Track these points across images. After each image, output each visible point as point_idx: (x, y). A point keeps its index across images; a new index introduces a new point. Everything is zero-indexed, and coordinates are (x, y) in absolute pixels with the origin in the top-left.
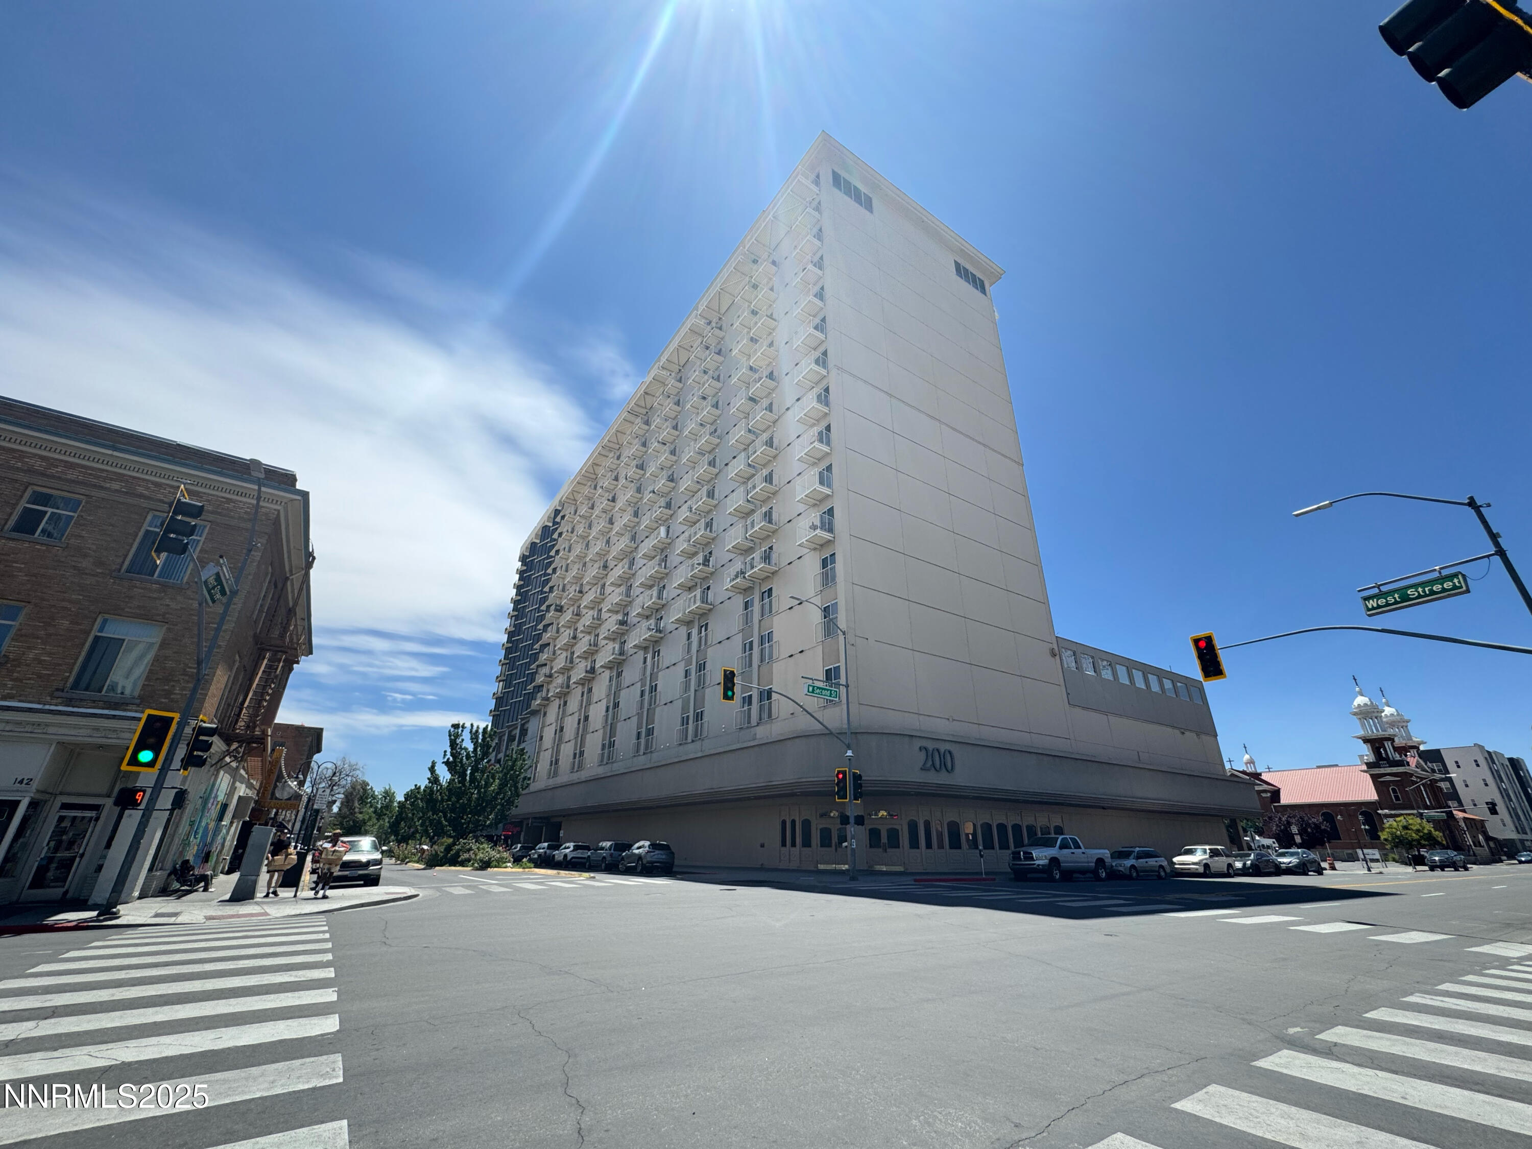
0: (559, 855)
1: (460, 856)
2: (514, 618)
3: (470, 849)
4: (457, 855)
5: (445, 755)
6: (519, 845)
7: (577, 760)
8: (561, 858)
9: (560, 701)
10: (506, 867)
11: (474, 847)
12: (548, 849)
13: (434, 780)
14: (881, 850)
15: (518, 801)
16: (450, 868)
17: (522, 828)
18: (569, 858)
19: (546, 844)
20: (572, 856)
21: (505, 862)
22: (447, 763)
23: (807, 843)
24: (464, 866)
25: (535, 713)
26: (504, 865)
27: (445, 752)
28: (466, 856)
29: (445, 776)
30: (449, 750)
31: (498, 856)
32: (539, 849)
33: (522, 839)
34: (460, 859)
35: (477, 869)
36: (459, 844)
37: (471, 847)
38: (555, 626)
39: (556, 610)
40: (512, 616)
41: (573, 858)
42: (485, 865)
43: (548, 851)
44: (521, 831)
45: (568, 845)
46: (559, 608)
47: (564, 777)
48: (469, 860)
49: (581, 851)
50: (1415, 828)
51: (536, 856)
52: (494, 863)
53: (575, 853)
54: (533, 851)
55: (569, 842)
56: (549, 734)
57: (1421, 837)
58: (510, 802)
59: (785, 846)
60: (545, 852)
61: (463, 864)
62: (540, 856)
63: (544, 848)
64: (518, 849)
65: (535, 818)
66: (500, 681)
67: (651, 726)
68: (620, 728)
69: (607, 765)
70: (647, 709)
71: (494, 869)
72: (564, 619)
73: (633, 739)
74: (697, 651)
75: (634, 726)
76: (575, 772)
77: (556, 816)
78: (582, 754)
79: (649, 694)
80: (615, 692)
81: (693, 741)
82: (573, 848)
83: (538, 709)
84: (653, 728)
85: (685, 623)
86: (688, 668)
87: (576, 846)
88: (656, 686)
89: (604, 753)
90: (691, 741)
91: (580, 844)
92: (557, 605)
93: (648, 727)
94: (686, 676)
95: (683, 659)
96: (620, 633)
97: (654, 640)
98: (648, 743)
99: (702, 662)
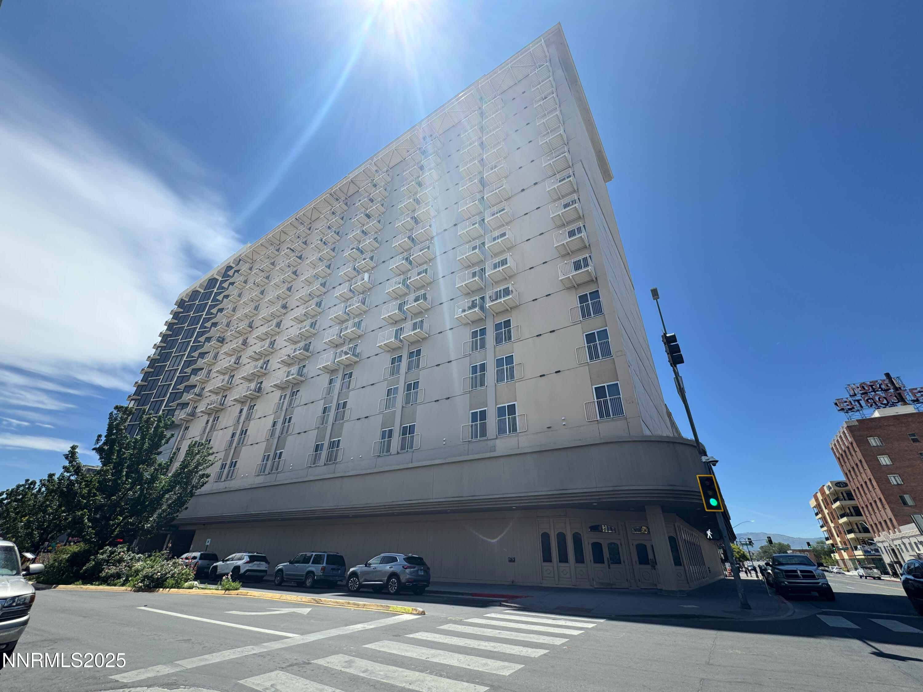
0: (224, 567)
1: (102, 570)
2: (160, 349)
3: (121, 561)
4: (98, 567)
7: (226, 470)
8: (229, 571)
9: (209, 418)
10: (191, 588)
11: (126, 557)
12: (200, 559)
14: (649, 567)
15: (191, 503)
18: (242, 571)
20: (247, 568)
21: (185, 580)
23: (580, 559)
26: (186, 585)
28: (113, 570)
31: (174, 571)
35: (139, 590)
36: (102, 552)
37: (122, 558)
40: (158, 347)
41: (247, 571)
42: (154, 584)
43: (203, 562)
45: (238, 555)
48: (121, 576)
49: (258, 563)
50: (737, 551)
52: (171, 581)
53: (250, 564)
57: (740, 556)
58: (180, 503)
59: (550, 561)
66: (132, 400)
67: (337, 439)
68: (290, 440)
69: (269, 473)
70: (331, 424)
71: (172, 589)
72: (226, 348)
73: (311, 451)
74: (406, 373)
75: (311, 439)
76: (223, 480)
77: (194, 524)
78: (234, 464)
79: (335, 411)
80: (287, 409)
81: (398, 453)
82: (246, 559)
83: (179, 424)
84: (339, 440)
85: (390, 349)
86: (392, 387)
87: (250, 557)
88: (345, 403)
89: (266, 464)
90: (396, 453)
91: (255, 554)
92: (219, 337)
93: (332, 440)
94: (389, 394)
95: (385, 380)
96: (300, 358)
97: (347, 364)
98: (331, 455)
99: (413, 382)
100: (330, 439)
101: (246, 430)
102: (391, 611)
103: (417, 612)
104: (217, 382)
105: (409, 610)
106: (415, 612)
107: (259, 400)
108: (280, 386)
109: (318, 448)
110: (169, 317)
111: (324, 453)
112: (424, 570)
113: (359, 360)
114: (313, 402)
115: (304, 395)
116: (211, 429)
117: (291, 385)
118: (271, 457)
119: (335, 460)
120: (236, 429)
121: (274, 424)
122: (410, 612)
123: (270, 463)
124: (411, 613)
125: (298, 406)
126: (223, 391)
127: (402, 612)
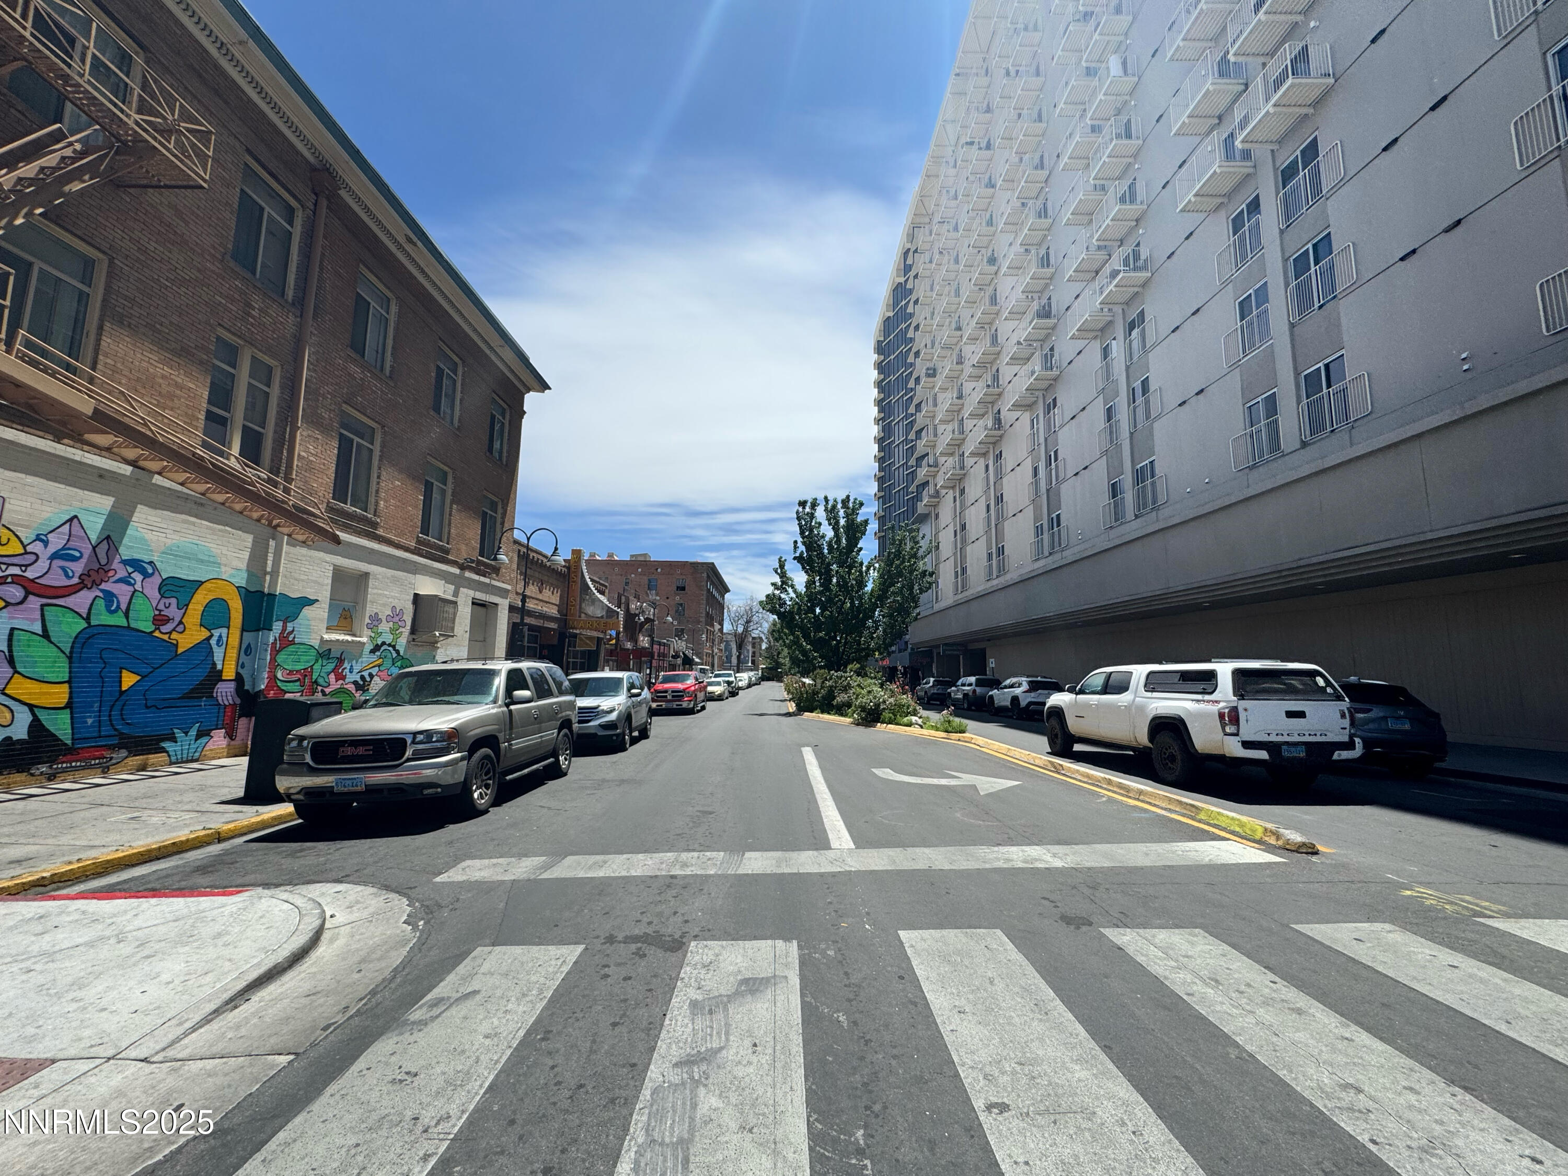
0: (1001, 697)
1: (834, 698)
3: (847, 688)
4: (832, 695)
5: (796, 547)
6: (932, 679)
7: (994, 562)
8: (1007, 703)
9: (954, 493)
10: (910, 725)
11: (853, 684)
12: (976, 686)
13: (785, 582)
16: (826, 716)
17: (932, 658)
18: (1023, 703)
19: (972, 679)
20: (1029, 700)
21: (907, 714)
22: (799, 559)
24: (842, 715)
25: (923, 518)
26: (905, 720)
27: (796, 542)
29: (800, 578)
30: (800, 540)
31: (892, 700)
32: (963, 685)
33: (934, 671)
34: (835, 703)
36: (831, 679)
37: (849, 683)
38: (931, 428)
39: (928, 375)
41: (1030, 703)
42: (871, 717)
43: (978, 690)
44: (933, 662)
45: (1015, 680)
46: (931, 372)
47: (978, 583)
48: (849, 705)
49: (1045, 691)
51: (960, 696)
52: (887, 715)
53: (1033, 694)
54: (953, 688)
55: (1022, 675)
56: (947, 539)
60: (974, 691)
61: (840, 710)
62: (966, 695)
63: (970, 685)
64: (931, 684)
65: (946, 644)
67: (1147, 462)
68: (1067, 492)
69: (1050, 554)
70: (1128, 435)
71: (890, 726)
72: (939, 381)
73: (1105, 498)
74: (1282, 232)
75: (1099, 474)
76: (995, 576)
77: (982, 640)
78: (1001, 551)
79: (1129, 406)
80: (1046, 440)
81: (1304, 445)
82: (1025, 686)
83: (927, 512)
84: (1151, 462)
85: (1220, 200)
86: (1251, 291)
87: (1030, 683)
88: (1145, 384)
89: (1042, 539)
90: (1298, 446)
91: (1039, 679)
92: (928, 369)
93: (1138, 467)
94: (1246, 313)
95: (1225, 284)
96: (1041, 338)
97: (1127, 297)
98: (1144, 497)
99: (1310, 246)
100: (1133, 463)
101: (1002, 495)
102: (1200, 821)
103: (1280, 843)
104: (946, 435)
105: (1254, 831)
106: (1272, 841)
107: (1005, 440)
108: (1024, 403)
109: (1115, 490)
110: (874, 374)
111: (1129, 496)
112: (1410, 719)
113: (1150, 275)
114: (1084, 408)
115: (1068, 401)
116: (961, 508)
117: (1040, 394)
118: (1045, 527)
119: (1154, 502)
120: (988, 499)
121: (1036, 471)
122: (1257, 837)
123: (1046, 537)
124: (1259, 842)
125: (1061, 427)
126: (957, 445)
127: (1233, 833)
